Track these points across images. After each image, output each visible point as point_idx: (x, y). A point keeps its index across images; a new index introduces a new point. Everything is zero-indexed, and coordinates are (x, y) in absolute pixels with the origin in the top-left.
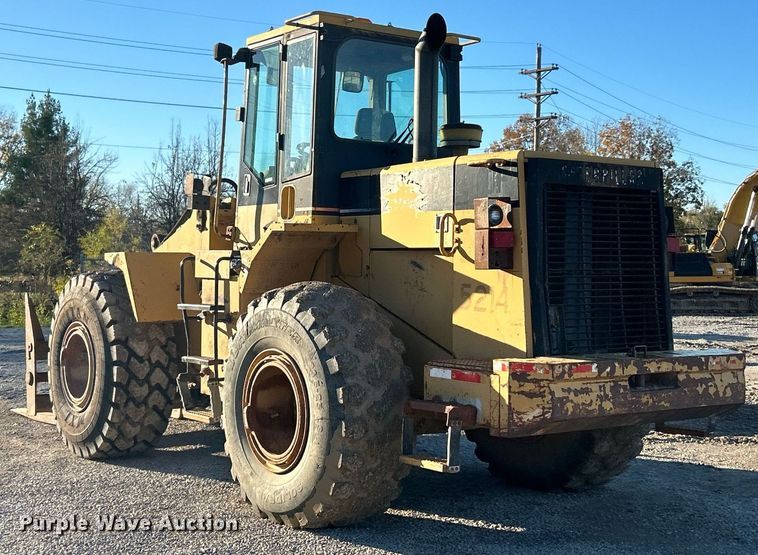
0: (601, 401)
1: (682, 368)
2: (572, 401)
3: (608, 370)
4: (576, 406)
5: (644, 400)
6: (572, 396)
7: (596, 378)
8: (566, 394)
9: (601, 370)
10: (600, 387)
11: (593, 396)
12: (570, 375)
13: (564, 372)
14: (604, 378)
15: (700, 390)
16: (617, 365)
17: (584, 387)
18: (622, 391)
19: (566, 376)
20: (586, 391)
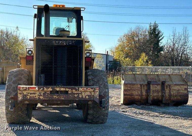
0: (39, 96)
1: (69, 90)
2: (29, 96)
3: (42, 89)
4: (30, 97)
5: (55, 97)
6: (29, 94)
7: (37, 91)
8: (27, 94)
9: (39, 89)
10: (40, 93)
11: (37, 95)
12: (29, 89)
13: (27, 89)
14: (40, 91)
15: (76, 96)
16: (45, 88)
17: (34, 93)
18: (47, 94)
19: (27, 90)
20: (35, 94)
